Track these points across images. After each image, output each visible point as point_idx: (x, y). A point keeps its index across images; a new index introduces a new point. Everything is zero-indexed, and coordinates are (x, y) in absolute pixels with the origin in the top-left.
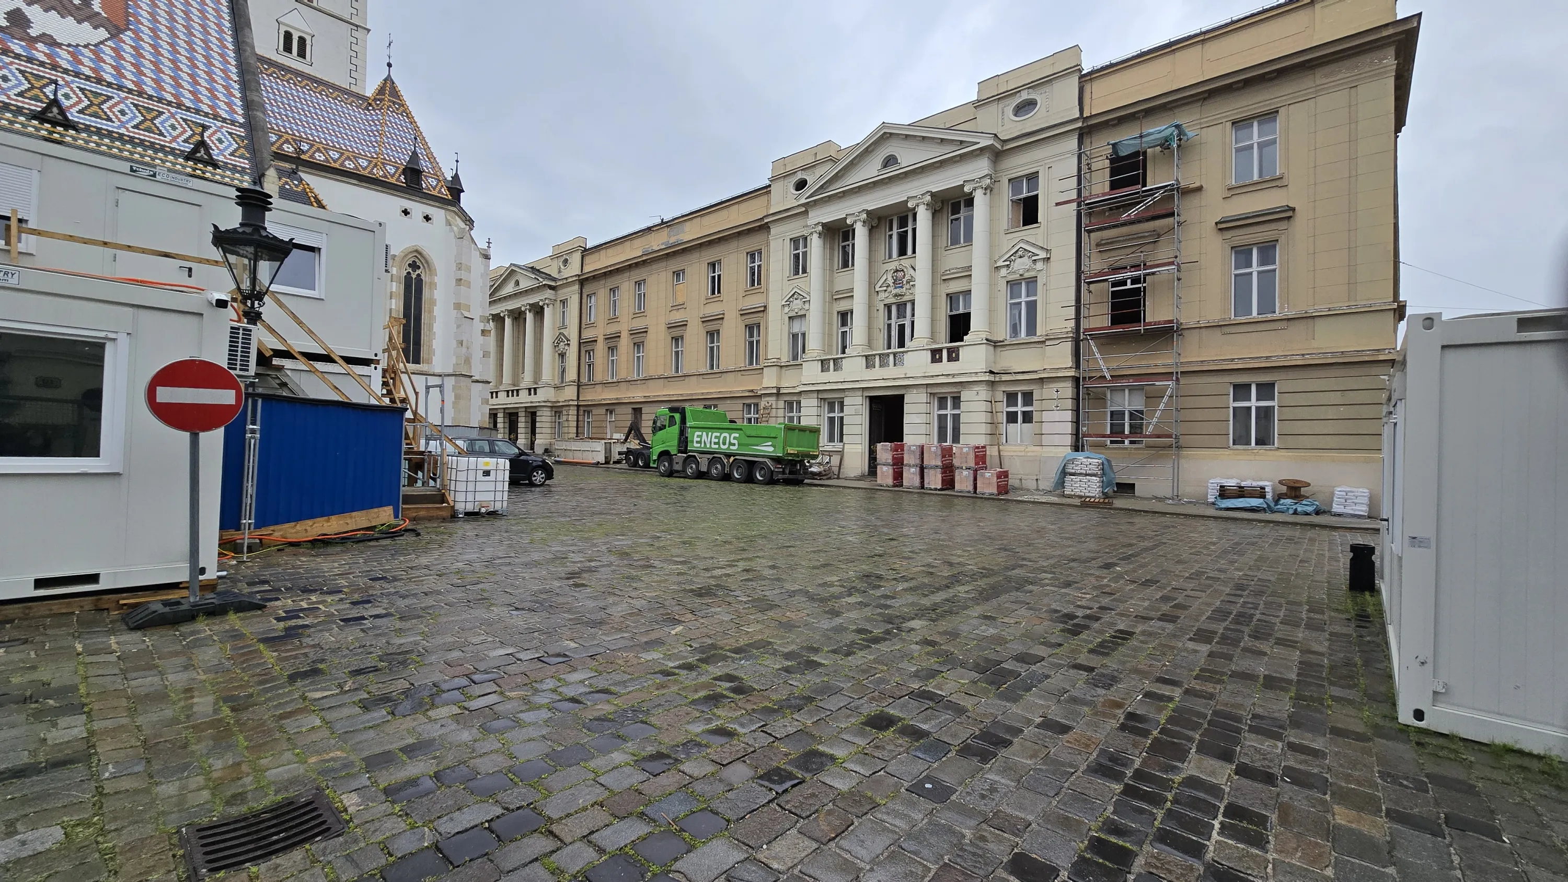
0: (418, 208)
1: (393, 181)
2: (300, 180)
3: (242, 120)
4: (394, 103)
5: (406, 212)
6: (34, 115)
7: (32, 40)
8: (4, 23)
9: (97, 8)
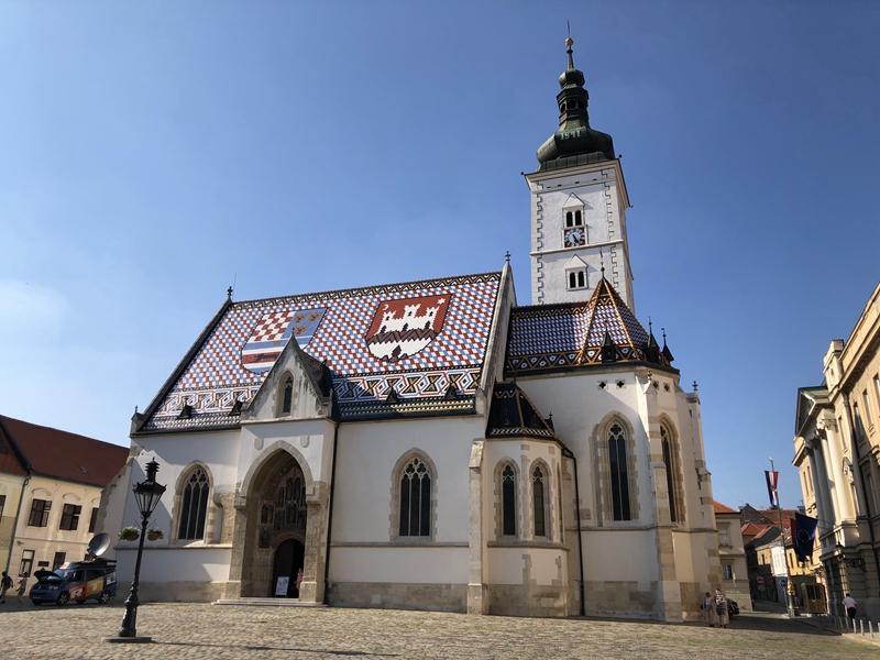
0: (612, 378)
1: (592, 362)
2: (515, 389)
3: (480, 362)
5: (602, 385)
6: (385, 403)
7: (399, 360)
8: (390, 357)
9: (431, 327)
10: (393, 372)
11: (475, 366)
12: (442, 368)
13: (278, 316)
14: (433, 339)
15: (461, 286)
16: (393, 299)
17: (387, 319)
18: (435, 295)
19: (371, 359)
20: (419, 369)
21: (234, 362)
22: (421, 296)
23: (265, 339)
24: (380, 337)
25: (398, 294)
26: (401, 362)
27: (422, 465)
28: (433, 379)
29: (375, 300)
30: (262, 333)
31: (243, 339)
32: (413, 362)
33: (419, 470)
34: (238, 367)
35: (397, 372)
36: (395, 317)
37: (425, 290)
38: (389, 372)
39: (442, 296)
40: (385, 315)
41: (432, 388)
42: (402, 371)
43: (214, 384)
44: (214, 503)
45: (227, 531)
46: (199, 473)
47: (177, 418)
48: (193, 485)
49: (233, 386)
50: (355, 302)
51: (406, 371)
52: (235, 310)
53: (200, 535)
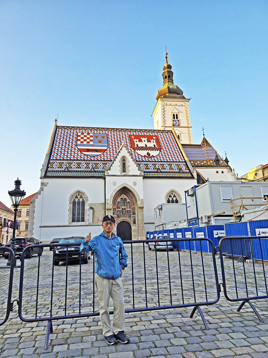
0: (220, 170)
1: (213, 165)
5: (217, 172)
6: (156, 172)
7: (151, 157)
9: (156, 147)
10: (152, 161)
11: (183, 162)
12: (171, 162)
13: (85, 134)
15: (158, 133)
18: (150, 135)
19: (140, 156)
20: (162, 161)
22: (145, 135)
23: (85, 143)
24: (138, 148)
25: (134, 132)
26: (152, 158)
27: (174, 195)
28: (170, 165)
29: (126, 134)
30: (82, 140)
31: (74, 142)
32: (158, 159)
33: (173, 197)
35: (154, 162)
37: (145, 133)
38: (151, 161)
39: (153, 136)
40: (135, 140)
41: (171, 168)
42: (155, 161)
43: (72, 159)
44: (88, 207)
45: (97, 218)
46: (79, 195)
47: (62, 171)
48: (77, 200)
49: (83, 160)
50: (118, 133)
51: (157, 162)
52: (61, 129)
53: (83, 220)
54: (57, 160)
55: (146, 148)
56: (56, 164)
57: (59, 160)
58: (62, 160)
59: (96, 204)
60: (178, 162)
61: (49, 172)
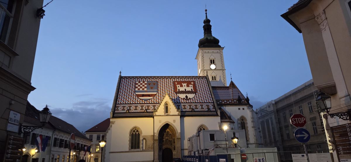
0: (241, 107)
1: (236, 103)
2: (222, 109)
3: (212, 102)
4: (233, 86)
5: (239, 109)
6: (191, 111)
7: (188, 99)
8: (185, 98)
10: (189, 103)
11: (211, 103)
12: (202, 103)
13: (141, 82)
14: (196, 94)
15: (196, 79)
16: (177, 81)
17: (178, 86)
18: (189, 81)
19: (180, 99)
20: (196, 103)
21: (135, 96)
22: (185, 81)
23: (141, 89)
25: (178, 79)
26: (189, 100)
27: (204, 128)
28: (202, 106)
29: (171, 81)
30: (139, 87)
31: (133, 89)
32: (193, 101)
34: (137, 98)
36: (181, 86)
37: (186, 79)
38: (188, 103)
39: (191, 82)
40: (177, 86)
41: (202, 108)
42: (191, 103)
43: (132, 103)
44: (142, 138)
45: (148, 146)
46: (136, 129)
47: (125, 113)
48: (134, 133)
49: (139, 104)
50: (165, 81)
51: (192, 103)
52: (124, 79)
53: (139, 147)
54: (121, 104)
55: (185, 92)
56: (121, 107)
57: (122, 104)
58: (125, 104)
59: (147, 136)
60: (208, 103)
61: (116, 114)
